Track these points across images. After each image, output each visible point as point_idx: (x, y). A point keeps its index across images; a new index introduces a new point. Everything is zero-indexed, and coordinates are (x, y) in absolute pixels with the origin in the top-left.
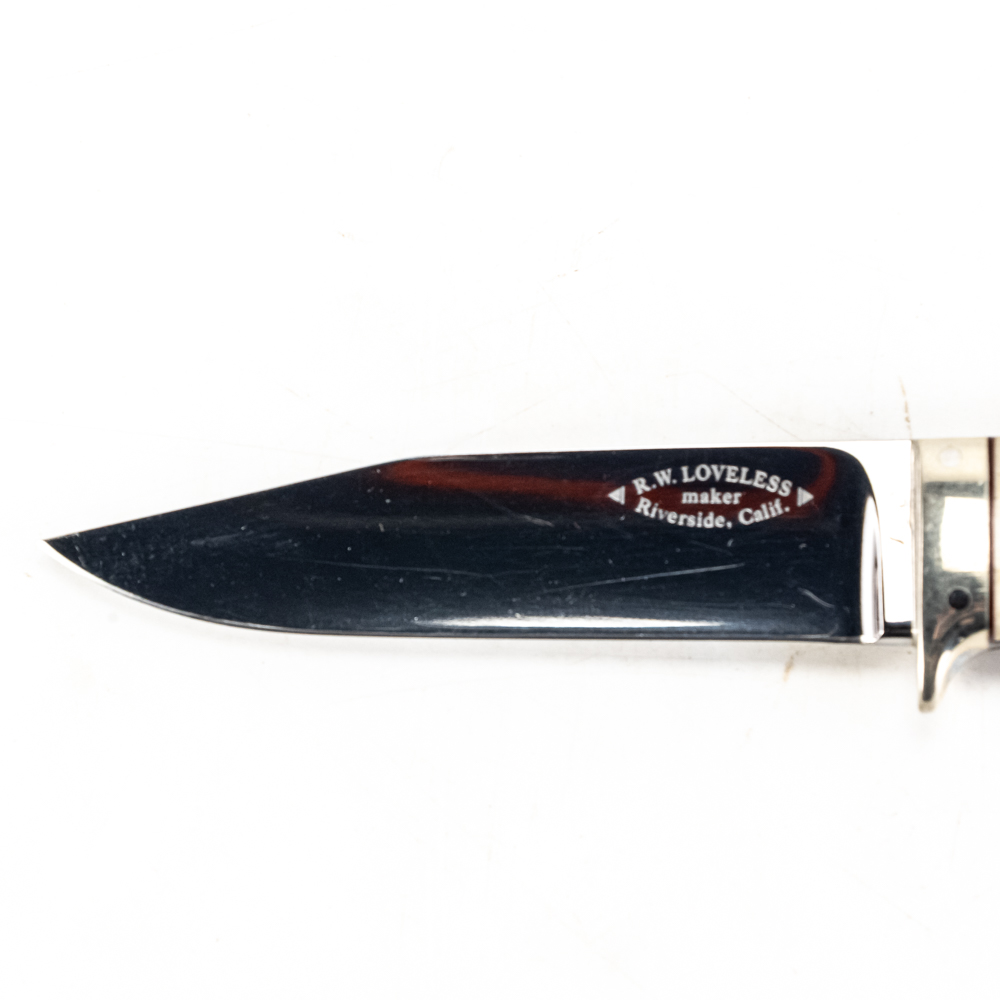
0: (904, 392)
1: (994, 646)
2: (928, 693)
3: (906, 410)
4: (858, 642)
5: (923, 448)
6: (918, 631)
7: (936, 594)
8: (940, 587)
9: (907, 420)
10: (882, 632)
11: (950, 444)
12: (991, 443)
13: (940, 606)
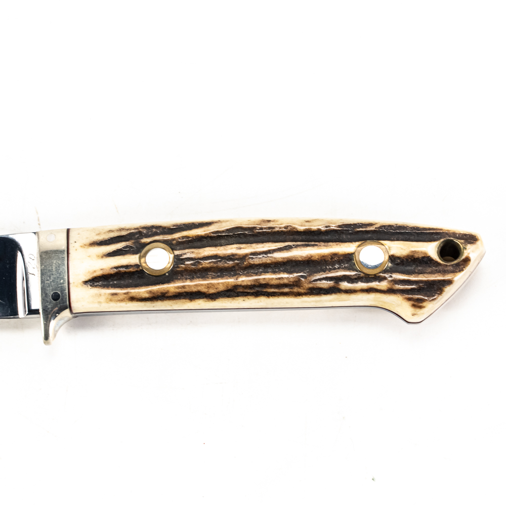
0: (37, 213)
1: (73, 315)
2: (46, 337)
3: (39, 220)
4: (18, 318)
5: (40, 235)
6: (41, 311)
7: (46, 294)
8: (48, 292)
9: (39, 224)
10: (27, 313)
11: (51, 232)
12: (68, 231)
13: (48, 300)
